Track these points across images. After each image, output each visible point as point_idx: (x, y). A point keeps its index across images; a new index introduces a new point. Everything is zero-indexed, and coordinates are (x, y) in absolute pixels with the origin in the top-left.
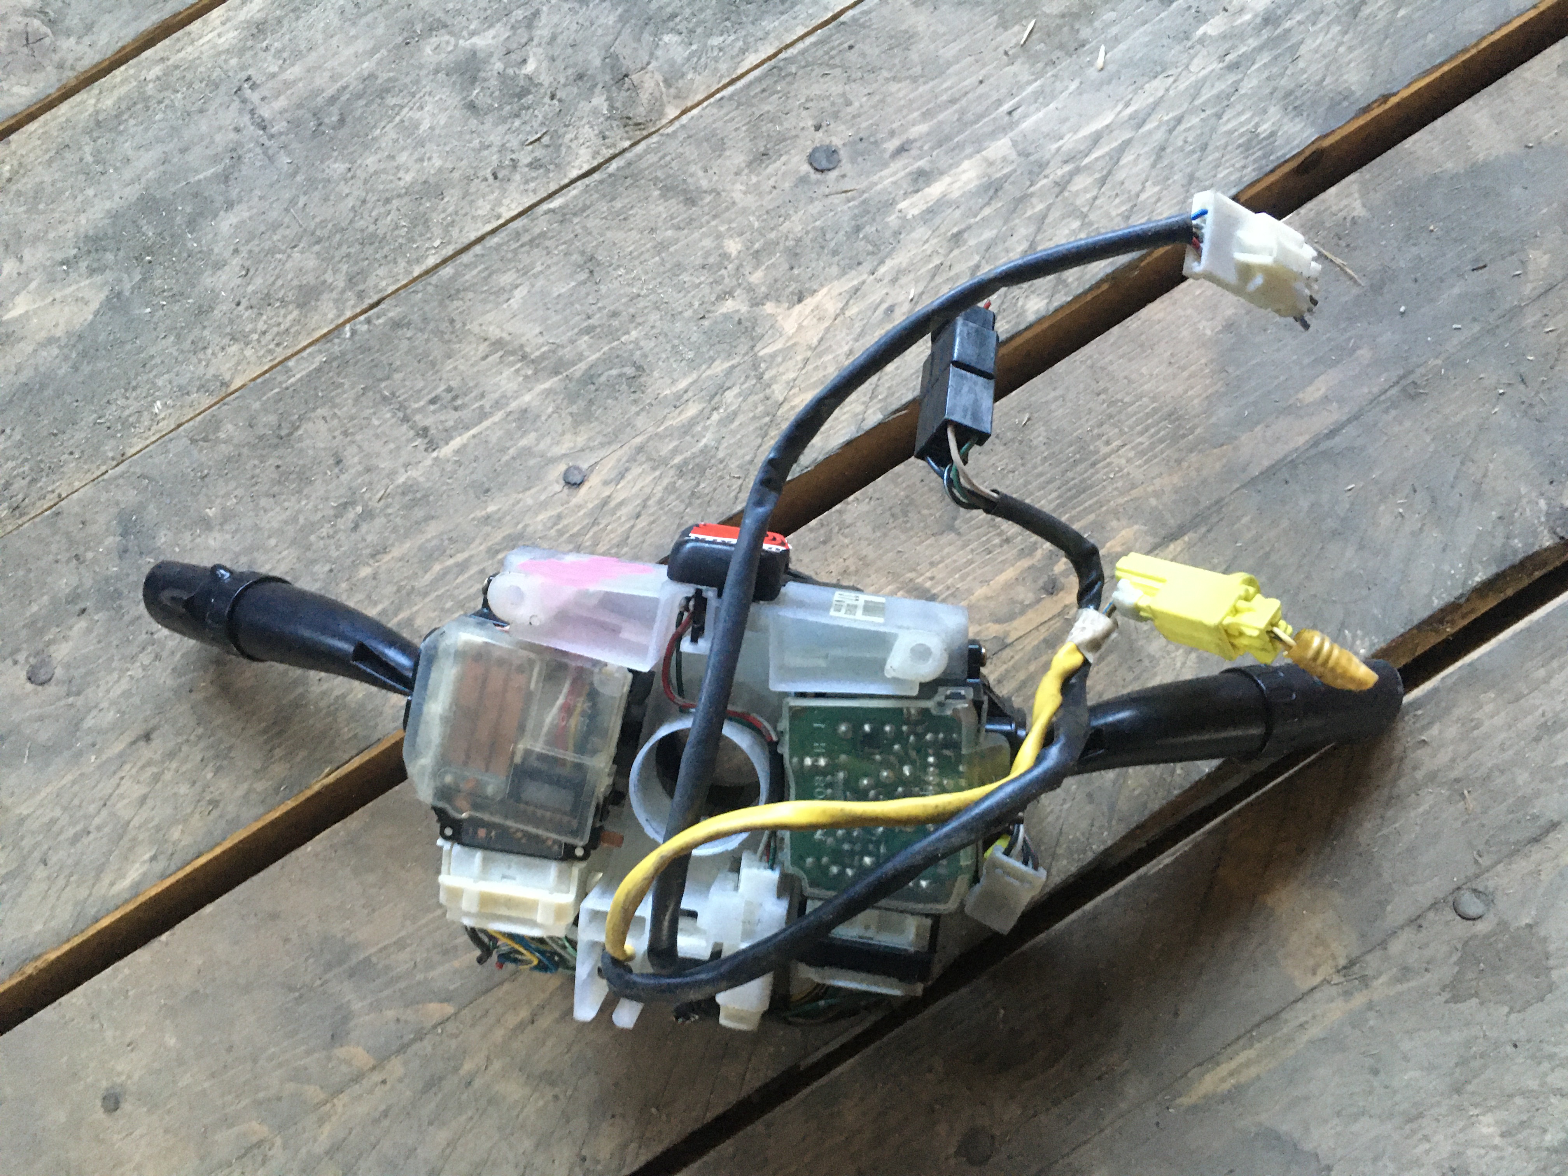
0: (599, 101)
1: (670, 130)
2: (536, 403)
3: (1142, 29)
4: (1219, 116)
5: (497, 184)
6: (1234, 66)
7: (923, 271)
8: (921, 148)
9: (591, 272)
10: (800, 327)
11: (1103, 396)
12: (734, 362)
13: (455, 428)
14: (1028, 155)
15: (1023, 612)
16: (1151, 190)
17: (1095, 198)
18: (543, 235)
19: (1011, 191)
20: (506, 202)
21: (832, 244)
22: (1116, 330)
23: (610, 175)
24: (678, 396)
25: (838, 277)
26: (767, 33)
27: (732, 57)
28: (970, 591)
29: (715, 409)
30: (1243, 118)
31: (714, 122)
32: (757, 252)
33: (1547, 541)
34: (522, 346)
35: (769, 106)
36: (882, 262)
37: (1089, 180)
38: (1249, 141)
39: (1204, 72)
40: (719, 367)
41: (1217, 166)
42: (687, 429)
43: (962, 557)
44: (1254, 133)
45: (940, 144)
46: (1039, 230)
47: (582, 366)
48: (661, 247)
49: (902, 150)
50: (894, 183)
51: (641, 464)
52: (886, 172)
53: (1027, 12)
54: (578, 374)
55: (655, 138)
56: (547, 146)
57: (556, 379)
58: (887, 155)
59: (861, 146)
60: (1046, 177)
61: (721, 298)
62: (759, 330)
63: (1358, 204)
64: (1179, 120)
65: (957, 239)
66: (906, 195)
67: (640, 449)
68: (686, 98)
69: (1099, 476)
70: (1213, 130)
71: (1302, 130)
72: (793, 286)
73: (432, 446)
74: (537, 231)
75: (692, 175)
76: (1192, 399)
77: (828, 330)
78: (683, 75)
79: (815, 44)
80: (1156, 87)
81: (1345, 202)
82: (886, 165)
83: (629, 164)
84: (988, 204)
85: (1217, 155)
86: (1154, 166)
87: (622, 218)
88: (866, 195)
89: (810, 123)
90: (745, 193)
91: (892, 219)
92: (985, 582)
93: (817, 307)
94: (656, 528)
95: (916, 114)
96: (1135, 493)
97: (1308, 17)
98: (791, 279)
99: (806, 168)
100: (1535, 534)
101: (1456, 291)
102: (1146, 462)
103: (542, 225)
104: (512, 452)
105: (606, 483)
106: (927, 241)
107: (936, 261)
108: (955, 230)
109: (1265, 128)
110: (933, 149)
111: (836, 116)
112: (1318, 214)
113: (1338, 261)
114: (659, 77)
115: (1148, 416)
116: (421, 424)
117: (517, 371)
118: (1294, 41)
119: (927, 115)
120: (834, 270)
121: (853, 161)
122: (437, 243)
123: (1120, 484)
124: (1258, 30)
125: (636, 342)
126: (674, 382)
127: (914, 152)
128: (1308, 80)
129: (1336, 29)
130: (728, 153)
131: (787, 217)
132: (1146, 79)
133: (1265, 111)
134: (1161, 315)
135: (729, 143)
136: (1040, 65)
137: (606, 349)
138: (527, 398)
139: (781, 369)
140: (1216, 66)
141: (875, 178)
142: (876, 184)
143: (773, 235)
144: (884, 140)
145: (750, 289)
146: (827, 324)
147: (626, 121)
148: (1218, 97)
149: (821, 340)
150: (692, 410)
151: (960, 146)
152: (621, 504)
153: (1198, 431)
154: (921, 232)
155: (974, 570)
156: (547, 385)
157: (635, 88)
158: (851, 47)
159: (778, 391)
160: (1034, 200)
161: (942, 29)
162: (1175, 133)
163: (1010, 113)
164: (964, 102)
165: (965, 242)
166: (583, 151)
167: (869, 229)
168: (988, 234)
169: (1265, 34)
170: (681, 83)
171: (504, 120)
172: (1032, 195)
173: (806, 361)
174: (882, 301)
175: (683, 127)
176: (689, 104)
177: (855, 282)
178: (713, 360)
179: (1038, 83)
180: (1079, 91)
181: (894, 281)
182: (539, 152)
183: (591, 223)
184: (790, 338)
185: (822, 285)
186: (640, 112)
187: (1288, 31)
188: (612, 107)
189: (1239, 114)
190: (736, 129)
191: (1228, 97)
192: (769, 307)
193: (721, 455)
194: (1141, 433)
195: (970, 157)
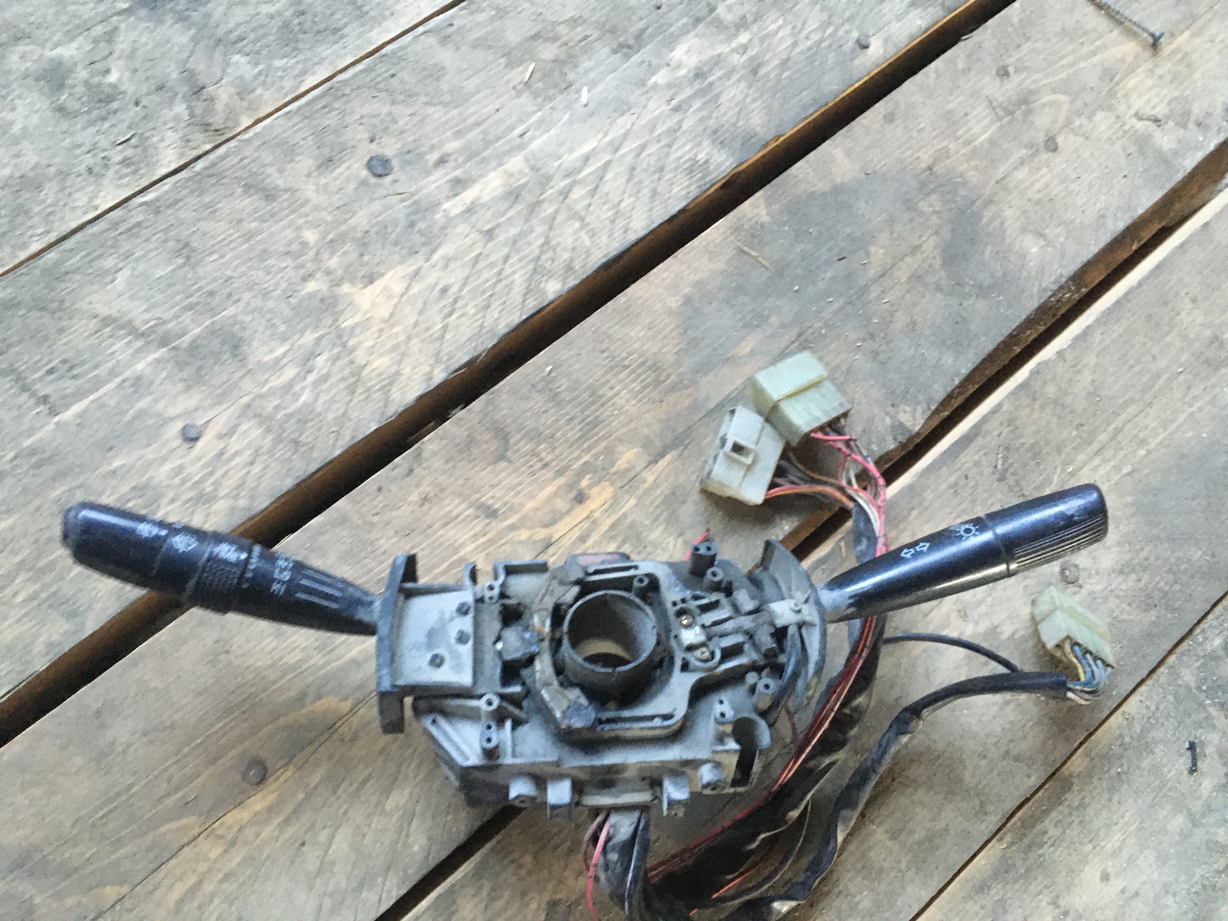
0: (180, 108)
1: (246, 136)
2: (148, 371)
3: (611, 76)
4: (670, 146)
5: (92, 179)
6: (676, 109)
7: (467, 258)
8: (456, 160)
9: (188, 258)
10: (374, 304)
11: (605, 355)
12: (322, 332)
13: (74, 395)
14: (538, 170)
15: (562, 518)
16: (628, 201)
17: (590, 205)
18: (139, 224)
19: (528, 197)
20: (102, 194)
21: (393, 236)
22: (610, 303)
23: (198, 174)
24: (277, 361)
25: (400, 263)
26: (323, 59)
27: (295, 78)
28: (522, 505)
29: (309, 372)
30: (687, 148)
31: (284, 131)
32: (331, 241)
33: (891, 445)
34: (130, 322)
35: (331, 120)
36: (433, 251)
37: (583, 192)
38: (692, 165)
39: (657, 113)
40: (309, 337)
41: (672, 184)
42: (287, 388)
43: (513, 479)
44: (694, 161)
45: (469, 158)
46: (551, 228)
47: (188, 338)
48: (249, 236)
49: (442, 161)
50: (438, 187)
51: (249, 420)
52: (431, 178)
53: (527, 57)
54: (185, 345)
55: (232, 144)
56: (136, 147)
57: (165, 349)
58: (430, 164)
59: (408, 157)
60: (552, 187)
61: (305, 279)
62: (340, 308)
63: (764, 212)
64: (643, 147)
65: (490, 234)
66: (448, 198)
67: (248, 406)
68: (257, 109)
69: (607, 413)
70: (667, 155)
71: (727, 159)
72: (364, 271)
73: (53, 412)
74: (134, 220)
75: (269, 176)
76: (666, 353)
77: (396, 306)
78: (253, 90)
79: (363, 71)
80: (624, 122)
81: (756, 211)
82: (428, 173)
83: (213, 165)
84: (511, 207)
85: (672, 175)
86: (628, 180)
87: (211, 209)
88: (416, 198)
89: (366, 136)
90: (317, 191)
91: (438, 216)
92: (532, 497)
93: (385, 288)
94: (269, 474)
95: (449, 133)
96: (632, 425)
97: (724, 75)
98: (362, 265)
99: (365, 173)
100: (884, 440)
101: (829, 274)
102: (639, 401)
103: (138, 217)
104: (132, 412)
105: (221, 437)
106: (467, 236)
107: (478, 252)
108: (488, 227)
109: (701, 157)
110: (465, 162)
111: (385, 130)
112: (739, 219)
113: (754, 253)
114: (232, 90)
115: (639, 367)
116: (42, 394)
117: (129, 343)
118: (717, 91)
119: (459, 134)
120: (396, 257)
121: (402, 168)
122: (39, 231)
123: (622, 418)
124: (691, 82)
125: (235, 316)
126: (271, 351)
127: (451, 164)
128: (727, 121)
129: (743, 85)
130: (298, 158)
131: (354, 213)
132: (617, 114)
133: (700, 144)
134: (640, 293)
135: (298, 151)
136: (540, 100)
137: (208, 323)
138: (140, 366)
139: (362, 338)
140: (665, 108)
141: (423, 183)
142: (422, 188)
143: (343, 228)
144: (425, 153)
145: (329, 273)
146: (395, 301)
147: (206, 127)
148: (668, 130)
149: (392, 315)
150: (290, 372)
151: (485, 160)
152: (236, 454)
153: (672, 377)
154: (462, 228)
155: (523, 489)
156: (157, 355)
157: (211, 99)
158: (393, 76)
159: (360, 357)
160: (545, 205)
161: (464, 66)
162: (642, 157)
163: (522, 135)
164: (485, 126)
165: (497, 236)
166: (170, 152)
167: (421, 225)
168: (514, 231)
169: (697, 86)
170: (251, 96)
171: (92, 123)
172: (544, 201)
173: (381, 331)
174: (436, 284)
175: (257, 134)
176: (261, 115)
177: (414, 267)
178: (302, 332)
179: (539, 114)
180: (570, 122)
181: (446, 266)
182: (129, 152)
183: (182, 215)
184: (366, 313)
185: (388, 270)
186: (217, 121)
187: (711, 84)
188: (192, 115)
189: (684, 145)
190: (303, 139)
191: (676, 131)
192: (346, 288)
193: (318, 410)
194: (634, 381)
195: (494, 169)
